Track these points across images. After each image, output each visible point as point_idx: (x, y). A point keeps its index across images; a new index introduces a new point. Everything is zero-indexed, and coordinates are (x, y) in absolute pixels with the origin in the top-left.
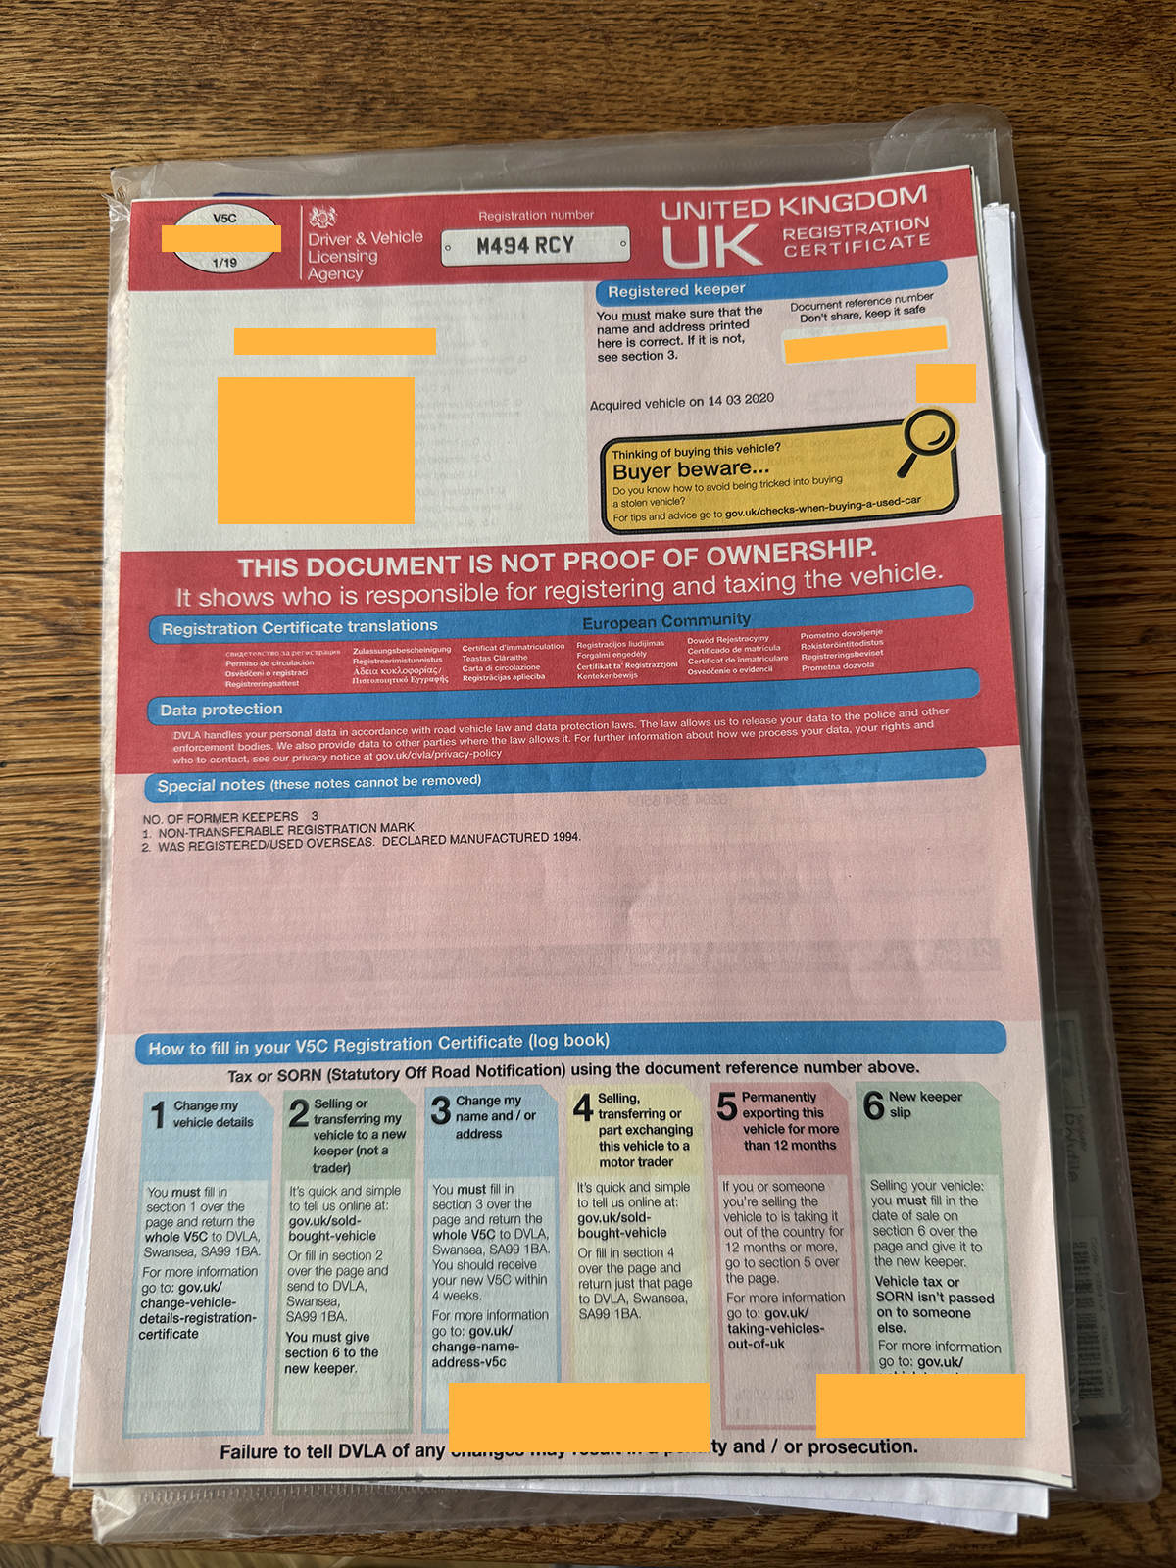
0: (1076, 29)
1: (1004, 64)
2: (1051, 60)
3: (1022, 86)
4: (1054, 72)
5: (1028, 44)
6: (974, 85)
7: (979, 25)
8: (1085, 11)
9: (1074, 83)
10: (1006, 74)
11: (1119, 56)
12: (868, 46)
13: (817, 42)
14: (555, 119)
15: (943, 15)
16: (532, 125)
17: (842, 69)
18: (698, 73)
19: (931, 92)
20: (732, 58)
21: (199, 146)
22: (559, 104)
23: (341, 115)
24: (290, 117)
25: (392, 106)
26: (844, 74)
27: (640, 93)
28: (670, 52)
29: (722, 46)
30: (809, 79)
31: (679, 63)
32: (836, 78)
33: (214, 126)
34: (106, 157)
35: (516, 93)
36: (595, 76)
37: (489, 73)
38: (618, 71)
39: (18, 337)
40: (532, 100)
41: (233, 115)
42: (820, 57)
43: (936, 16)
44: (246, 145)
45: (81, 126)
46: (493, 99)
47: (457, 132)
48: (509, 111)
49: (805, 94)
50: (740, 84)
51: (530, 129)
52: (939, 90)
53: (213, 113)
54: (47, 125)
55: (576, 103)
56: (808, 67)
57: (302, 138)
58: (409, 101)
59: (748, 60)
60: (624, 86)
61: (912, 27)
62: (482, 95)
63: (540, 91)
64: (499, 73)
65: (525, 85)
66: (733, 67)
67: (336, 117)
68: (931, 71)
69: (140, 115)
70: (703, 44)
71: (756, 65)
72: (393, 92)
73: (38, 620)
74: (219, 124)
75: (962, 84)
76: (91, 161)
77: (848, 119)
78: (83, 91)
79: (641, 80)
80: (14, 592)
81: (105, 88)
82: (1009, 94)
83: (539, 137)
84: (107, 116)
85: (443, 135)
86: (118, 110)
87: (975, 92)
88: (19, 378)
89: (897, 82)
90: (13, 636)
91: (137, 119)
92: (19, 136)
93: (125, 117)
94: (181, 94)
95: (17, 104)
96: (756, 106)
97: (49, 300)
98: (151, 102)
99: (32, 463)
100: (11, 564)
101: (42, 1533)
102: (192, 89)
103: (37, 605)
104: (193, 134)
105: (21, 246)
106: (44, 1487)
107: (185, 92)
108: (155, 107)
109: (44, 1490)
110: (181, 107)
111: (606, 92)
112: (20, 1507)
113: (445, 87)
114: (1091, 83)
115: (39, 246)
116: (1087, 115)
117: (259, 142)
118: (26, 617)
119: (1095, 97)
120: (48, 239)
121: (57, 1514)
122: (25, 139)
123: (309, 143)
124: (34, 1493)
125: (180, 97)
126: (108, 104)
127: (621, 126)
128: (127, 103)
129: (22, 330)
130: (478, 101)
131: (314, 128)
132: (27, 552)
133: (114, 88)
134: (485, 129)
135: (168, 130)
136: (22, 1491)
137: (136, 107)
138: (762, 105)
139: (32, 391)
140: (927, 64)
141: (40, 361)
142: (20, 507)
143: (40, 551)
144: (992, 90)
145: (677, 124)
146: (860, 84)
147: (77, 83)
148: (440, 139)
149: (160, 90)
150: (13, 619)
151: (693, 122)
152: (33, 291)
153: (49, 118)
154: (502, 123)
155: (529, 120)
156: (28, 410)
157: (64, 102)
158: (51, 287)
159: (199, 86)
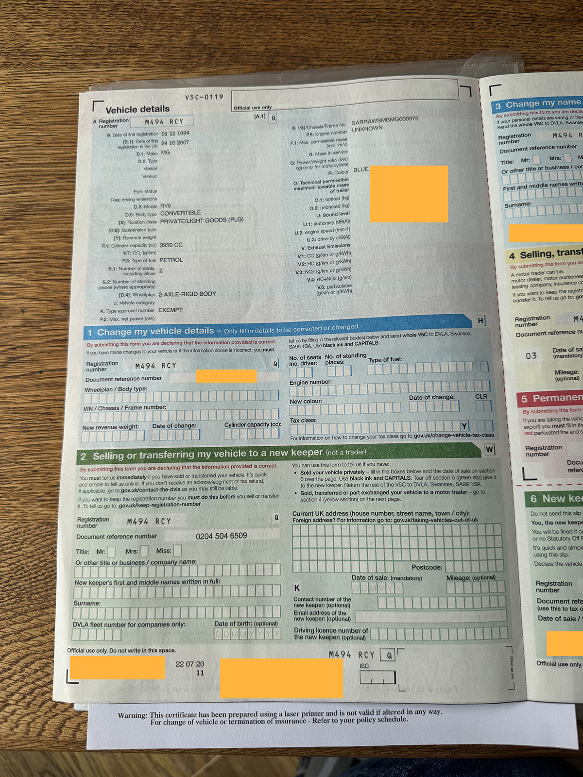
0: (552, 14)
1: (518, 31)
2: (541, 29)
3: (527, 42)
4: (543, 35)
5: (530, 22)
6: (504, 42)
7: (506, 13)
8: (557, 6)
9: (552, 40)
10: (519, 36)
11: (574, 27)
12: (453, 24)
13: (428, 22)
14: (303, 60)
15: (488, 8)
16: (292, 63)
17: (440, 35)
18: (371, 38)
19: (484, 45)
20: (387, 30)
21: (131, 75)
22: (305, 53)
23: (199, 59)
24: (175, 60)
25: (224, 55)
26: (441, 37)
27: (343, 47)
28: (357, 28)
29: (382, 24)
30: (425, 40)
31: (362, 33)
32: (438, 39)
33: (138, 65)
34: (86, 81)
35: (284, 48)
36: (321, 39)
37: (271, 39)
38: (333, 37)
39: (45, 167)
40: (291, 51)
41: (147, 60)
42: (430, 29)
43: (485, 9)
44: (154, 74)
45: (73, 66)
46: (273, 51)
47: (256, 67)
48: (281, 56)
49: (423, 47)
50: (392, 42)
51: (291, 65)
52: (488, 44)
53: (137, 59)
54: (57, 66)
55: (313, 52)
56: (424, 34)
57: (181, 71)
58: (232, 52)
59: (395, 31)
60: (336, 44)
61: (474, 14)
62: (267, 49)
63: (295, 47)
64: (275, 38)
65: (288, 44)
66: (388, 35)
67: (197, 60)
68: (483, 35)
69: (102, 61)
70: (373, 24)
71: (399, 33)
72: (224, 48)
73: (57, 302)
74: (140, 64)
75: (499, 41)
76: (79, 82)
77: (444, 59)
78: (74, 49)
79: (344, 41)
80: (45, 289)
81: (85, 48)
82: (521, 46)
83: (295, 69)
84: (86, 61)
85: (249, 68)
86: (91, 58)
87: (505, 45)
88: (46, 187)
89: (467, 41)
90: (45, 310)
91: (101, 63)
92: (43, 71)
93: (95, 61)
94: (122, 50)
95: (43, 56)
96: (399, 53)
97: (60, 149)
98: (107, 54)
99: (53, 227)
100: (44, 275)
101: (66, 745)
102: (127, 48)
103: (56, 295)
104: (128, 69)
105: (46, 123)
106: (67, 722)
107: (123, 49)
108: (109, 57)
109: (67, 724)
110: (122, 56)
111: (327, 47)
112: (56, 732)
113: (249, 45)
114: (561, 40)
115: (54, 123)
116: (559, 55)
117: (160, 73)
118: (51, 301)
119: (563, 47)
120: (59, 120)
121: (74, 735)
122: (46, 73)
123: (184, 73)
124: (62, 725)
125: (121, 52)
126: (87, 55)
127: (335, 63)
128: (96, 55)
129: (47, 164)
130: (265, 52)
131: (187, 66)
132: (51, 270)
133: (89, 48)
134: (269, 65)
135: (116, 67)
136: (56, 724)
137: (100, 57)
138: (402, 52)
139: (52, 193)
140: (481, 32)
141: (56, 178)
142: (48, 248)
143: (57, 269)
144: (513, 44)
145: (362, 62)
146: (449, 42)
147: (71, 46)
148: (247, 70)
149: (111, 48)
150: (45, 302)
151: (369, 61)
152: (52, 145)
153: (58, 63)
154: (278, 62)
155: (290, 61)
156: (51, 202)
157: (65, 54)
158: (60, 143)
159: (130, 47)
